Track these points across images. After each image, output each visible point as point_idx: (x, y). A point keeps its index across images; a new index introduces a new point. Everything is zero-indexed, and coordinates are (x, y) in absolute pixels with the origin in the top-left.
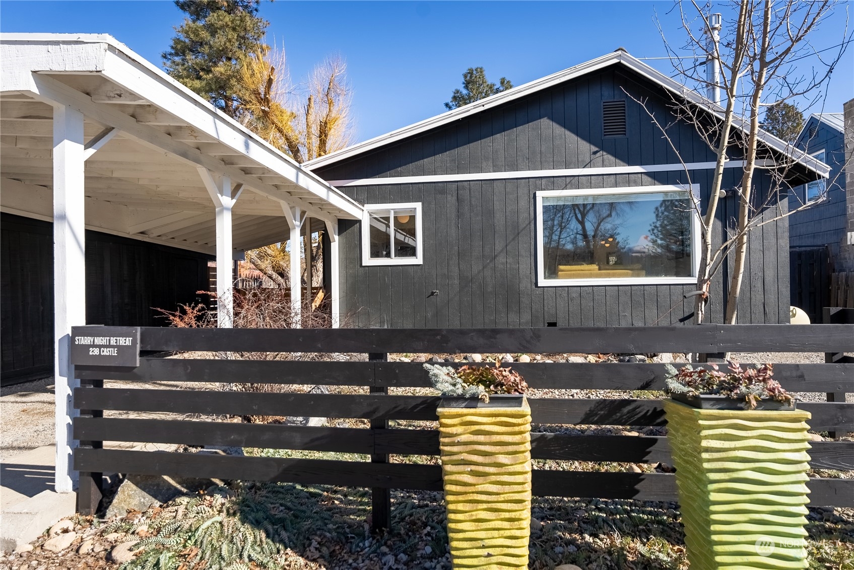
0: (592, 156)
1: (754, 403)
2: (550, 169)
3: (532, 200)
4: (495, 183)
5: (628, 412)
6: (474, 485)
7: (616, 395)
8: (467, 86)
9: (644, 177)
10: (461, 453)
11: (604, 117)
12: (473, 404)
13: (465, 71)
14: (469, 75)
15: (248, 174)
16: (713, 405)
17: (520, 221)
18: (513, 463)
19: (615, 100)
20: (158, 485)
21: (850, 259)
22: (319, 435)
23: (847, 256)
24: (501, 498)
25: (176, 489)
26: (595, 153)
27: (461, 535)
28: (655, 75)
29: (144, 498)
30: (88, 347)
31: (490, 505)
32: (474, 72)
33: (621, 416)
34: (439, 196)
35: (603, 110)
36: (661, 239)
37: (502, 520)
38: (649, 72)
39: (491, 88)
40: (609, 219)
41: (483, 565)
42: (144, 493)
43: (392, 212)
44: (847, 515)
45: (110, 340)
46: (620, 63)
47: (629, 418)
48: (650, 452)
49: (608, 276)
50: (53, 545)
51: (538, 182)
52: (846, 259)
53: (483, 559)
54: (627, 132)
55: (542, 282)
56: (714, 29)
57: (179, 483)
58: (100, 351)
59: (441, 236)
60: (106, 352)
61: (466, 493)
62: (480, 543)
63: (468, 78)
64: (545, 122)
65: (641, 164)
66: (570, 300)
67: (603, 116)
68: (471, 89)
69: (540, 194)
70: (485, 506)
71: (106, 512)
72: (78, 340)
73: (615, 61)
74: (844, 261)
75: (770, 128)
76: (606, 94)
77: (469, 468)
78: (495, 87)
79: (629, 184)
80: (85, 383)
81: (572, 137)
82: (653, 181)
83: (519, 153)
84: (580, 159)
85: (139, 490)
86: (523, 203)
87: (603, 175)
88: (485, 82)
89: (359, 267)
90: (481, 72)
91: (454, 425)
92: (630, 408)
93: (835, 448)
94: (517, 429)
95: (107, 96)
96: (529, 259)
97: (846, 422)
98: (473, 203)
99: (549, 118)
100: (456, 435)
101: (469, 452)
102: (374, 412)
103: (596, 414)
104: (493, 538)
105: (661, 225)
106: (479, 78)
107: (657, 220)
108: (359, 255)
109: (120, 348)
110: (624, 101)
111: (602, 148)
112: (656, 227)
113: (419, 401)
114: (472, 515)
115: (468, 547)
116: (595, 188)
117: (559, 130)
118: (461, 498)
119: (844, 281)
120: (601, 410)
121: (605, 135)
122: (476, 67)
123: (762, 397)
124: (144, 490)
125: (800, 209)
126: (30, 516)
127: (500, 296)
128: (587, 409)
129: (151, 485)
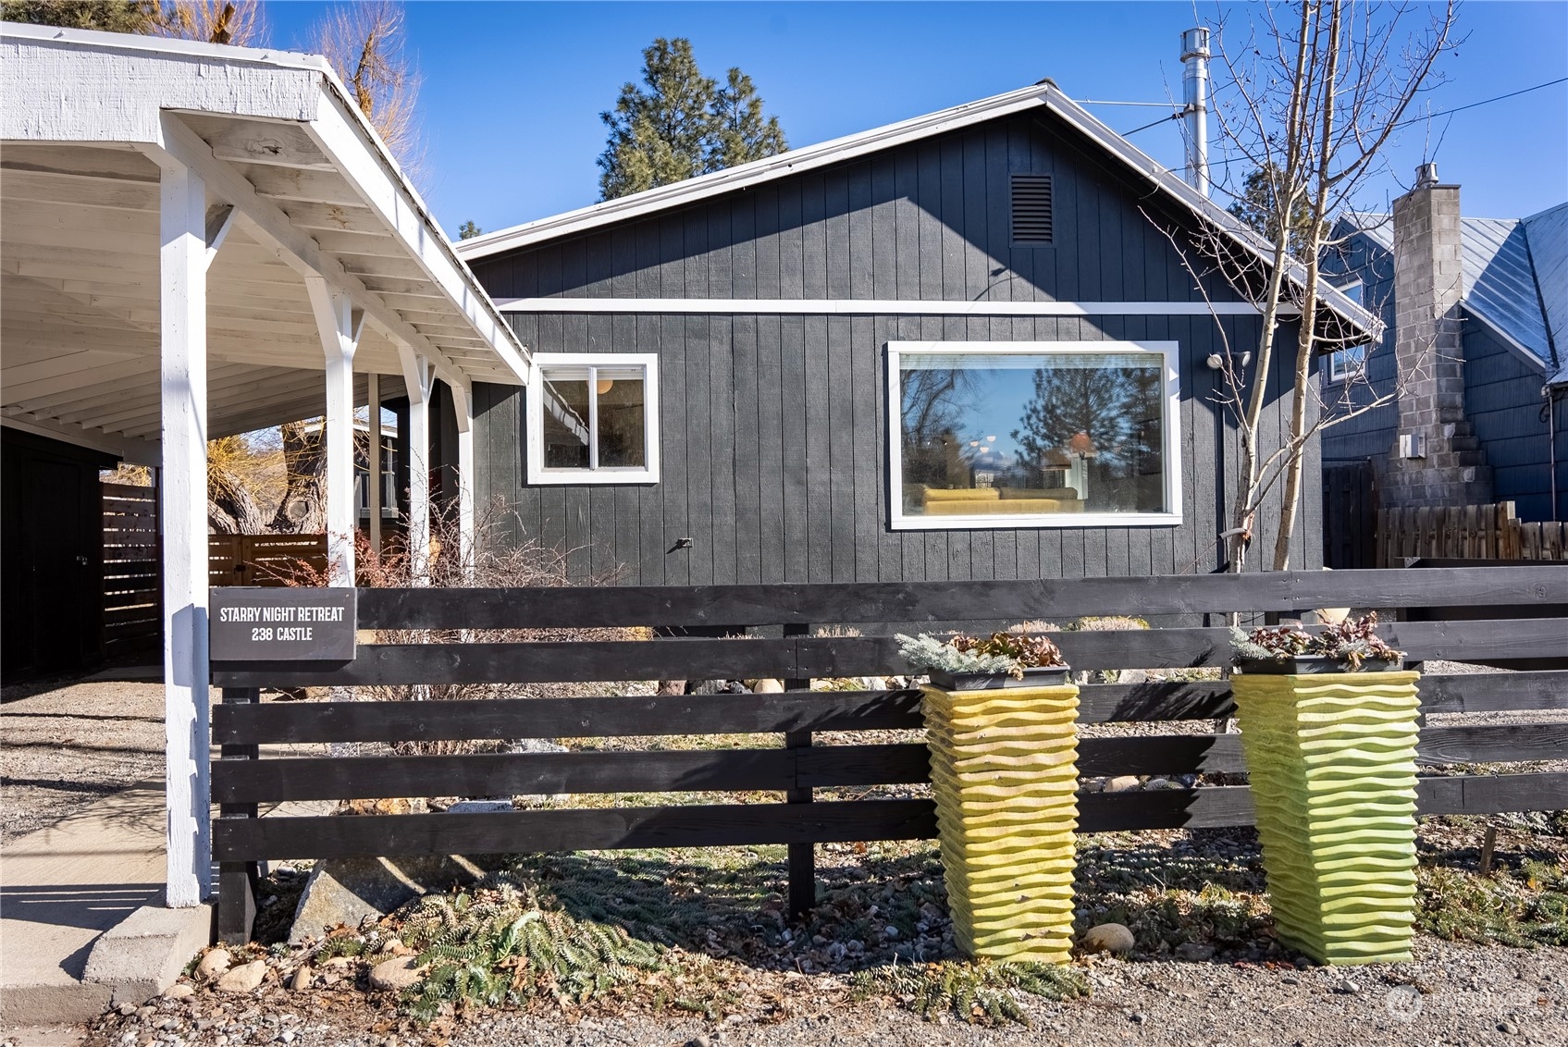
0: (992, 278)
1: (1357, 662)
2: (913, 299)
3: (880, 359)
4: (808, 320)
5: (1177, 701)
6: (1003, 799)
7: (1159, 676)
8: (651, 78)
9: (1084, 324)
10: (985, 753)
11: (1014, 205)
12: (999, 684)
13: (649, 43)
14: (658, 54)
15: (372, 289)
16: (1311, 668)
17: (857, 398)
18: (1058, 763)
19: (1034, 175)
20: (375, 881)
21: (1404, 484)
22: (701, 764)
23: (1399, 478)
24: (1040, 815)
25: (406, 887)
26: (996, 273)
27: (984, 874)
28: (1106, 136)
29: (354, 905)
30: (249, 626)
31: (1024, 827)
32: (670, 49)
33: (1167, 708)
34: (693, 342)
35: (1010, 191)
36: (1045, 437)
37: (1040, 847)
38: (1096, 128)
39: (708, 87)
40: (949, 392)
41: (1015, 915)
42: (352, 896)
43: (594, 371)
44: (1440, 843)
45: (296, 613)
46: (1044, 106)
47: (1178, 709)
48: (1205, 758)
49: (1019, 510)
50: (236, 982)
51: (892, 323)
52: (1397, 483)
53: (1014, 905)
54: (1054, 238)
55: (900, 521)
56: (1197, 55)
57: (410, 876)
58: (275, 634)
59: (698, 425)
60: (287, 635)
61: (991, 812)
62: (1011, 883)
63: (655, 61)
64: (904, 204)
65: (1077, 298)
66: (951, 556)
67: (1011, 202)
68: (663, 85)
69: (895, 348)
70: (1018, 828)
71: (290, 931)
72: (227, 614)
73: (1037, 102)
74: (1394, 488)
75: (1253, 218)
76: (1019, 162)
77: (996, 775)
78: (717, 88)
79: (1057, 335)
80: (235, 696)
81: (954, 240)
82: (1100, 332)
83: (853, 264)
84: (969, 284)
85: (344, 890)
86: (863, 363)
87: (1011, 316)
88: (696, 74)
89: (519, 487)
90: (685, 50)
91: (974, 715)
92: (1179, 694)
93: (1433, 736)
94: (1061, 715)
95: (246, 149)
96: (874, 475)
97: (1446, 700)
98: (764, 359)
99: (911, 199)
100: (979, 728)
101: (995, 753)
102: (795, 720)
103: (1133, 706)
104: (1030, 873)
105: (1045, 408)
106: (682, 62)
107: (1038, 396)
108: (519, 462)
109: (318, 627)
110: (1049, 178)
111: (1010, 265)
112: (1034, 411)
113: (869, 699)
114: (999, 844)
115: (995, 889)
116: (997, 340)
117: (930, 224)
118: (985, 819)
119: (1397, 523)
120: (1140, 699)
121: (1015, 240)
122: (674, 38)
123: (1366, 655)
124: (352, 889)
125: (1373, 405)
126: (165, 941)
127: (818, 550)
128: (1118, 699)
129: (363, 880)
